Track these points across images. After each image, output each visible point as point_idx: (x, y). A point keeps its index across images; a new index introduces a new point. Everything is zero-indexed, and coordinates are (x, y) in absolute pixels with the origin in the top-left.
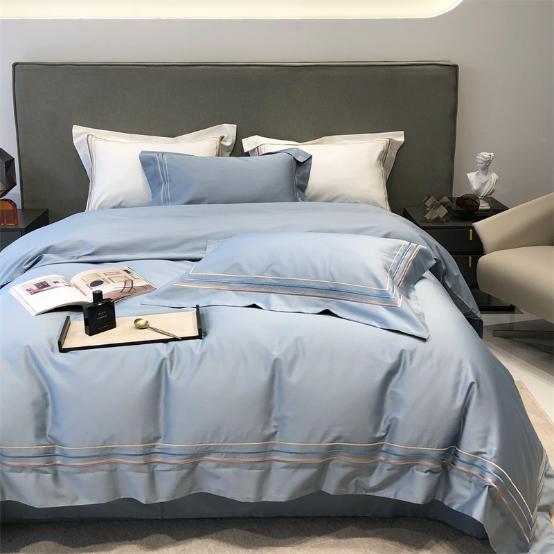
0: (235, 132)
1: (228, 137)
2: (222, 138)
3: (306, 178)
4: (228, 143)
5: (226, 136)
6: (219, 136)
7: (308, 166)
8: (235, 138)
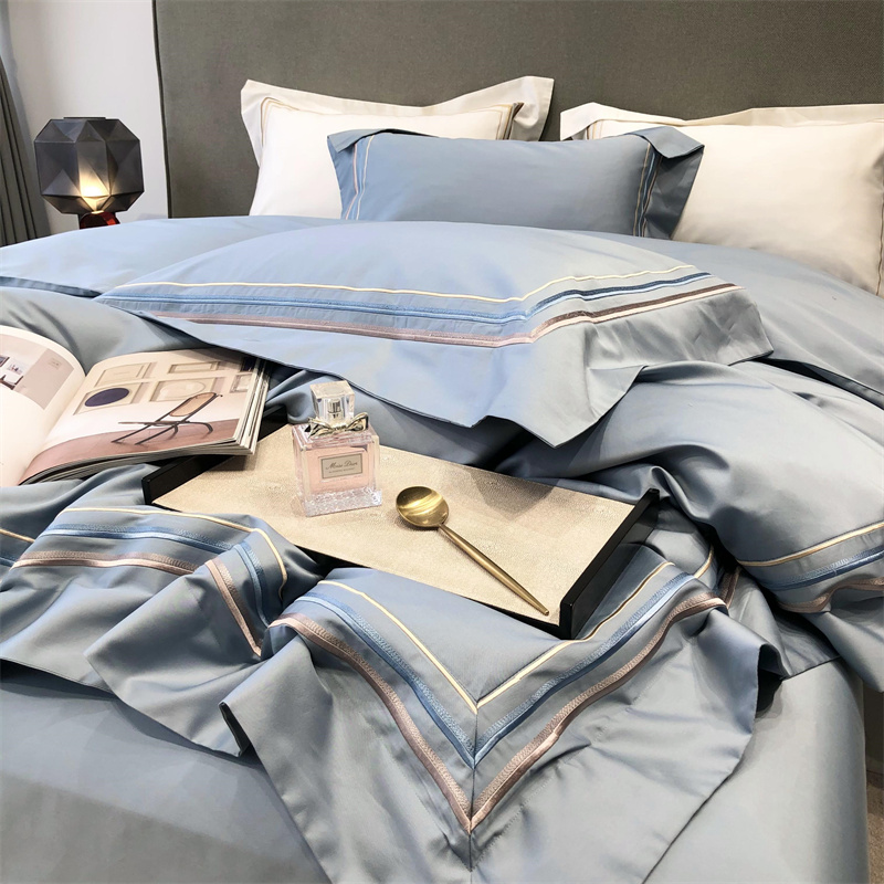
0: (549, 96)
1: (532, 107)
2: (518, 108)
3: (679, 199)
4: (530, 120)
5: (527, 103)
6: (511, 104)
7: (690, 172)
8: (547, 109)
